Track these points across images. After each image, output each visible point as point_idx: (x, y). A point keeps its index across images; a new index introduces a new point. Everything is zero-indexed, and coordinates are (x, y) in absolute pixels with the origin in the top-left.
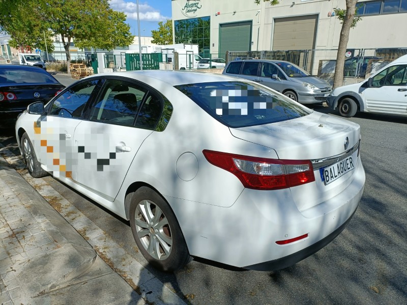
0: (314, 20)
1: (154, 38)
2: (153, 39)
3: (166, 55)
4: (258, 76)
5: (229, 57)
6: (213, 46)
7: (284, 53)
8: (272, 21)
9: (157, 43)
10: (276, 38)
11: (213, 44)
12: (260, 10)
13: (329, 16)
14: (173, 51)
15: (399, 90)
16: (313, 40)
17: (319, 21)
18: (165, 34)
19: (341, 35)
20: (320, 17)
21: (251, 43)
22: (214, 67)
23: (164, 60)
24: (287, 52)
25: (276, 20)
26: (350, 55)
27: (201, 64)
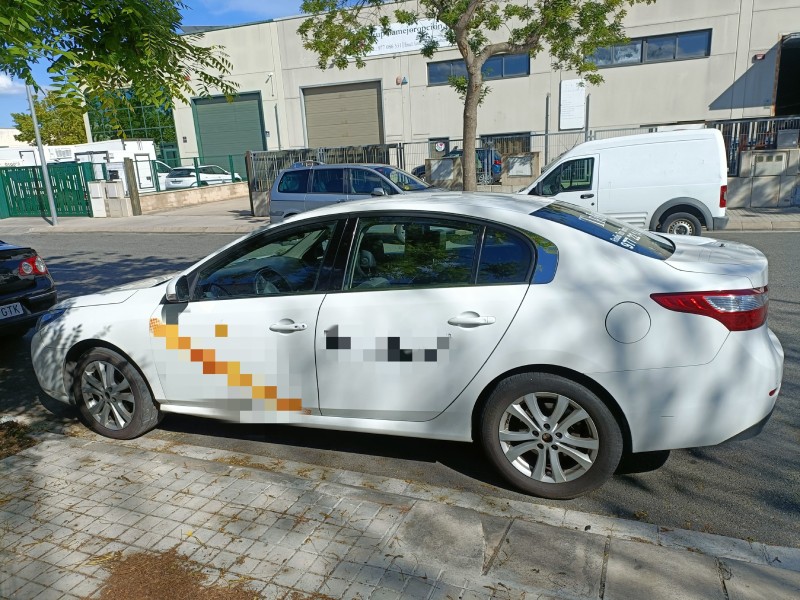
0: (375, 91)
1: (21, 130)
2: (18, 133)
3: (103, 165)
4: (346, 193)
5: (253, 163)
6: (185, 141)
7: (360, 151)
8: (298, 93)
9: (29, 141)
10: (312, 123)
11: (185, 138)
12: (272, 74)
13: (398, 84)
14: (105, 155)
15: (582, 197)
16: (377, 125)
17: (384, 92)
18: (47, 121)
19: (466, 117)
20: (384, 85)
21: (264, 134)
22: (204, 183)
23: (99, 174)
24: (366, 148)
25: (306, 91)
26: (443, 147)
27: (173, 179)
